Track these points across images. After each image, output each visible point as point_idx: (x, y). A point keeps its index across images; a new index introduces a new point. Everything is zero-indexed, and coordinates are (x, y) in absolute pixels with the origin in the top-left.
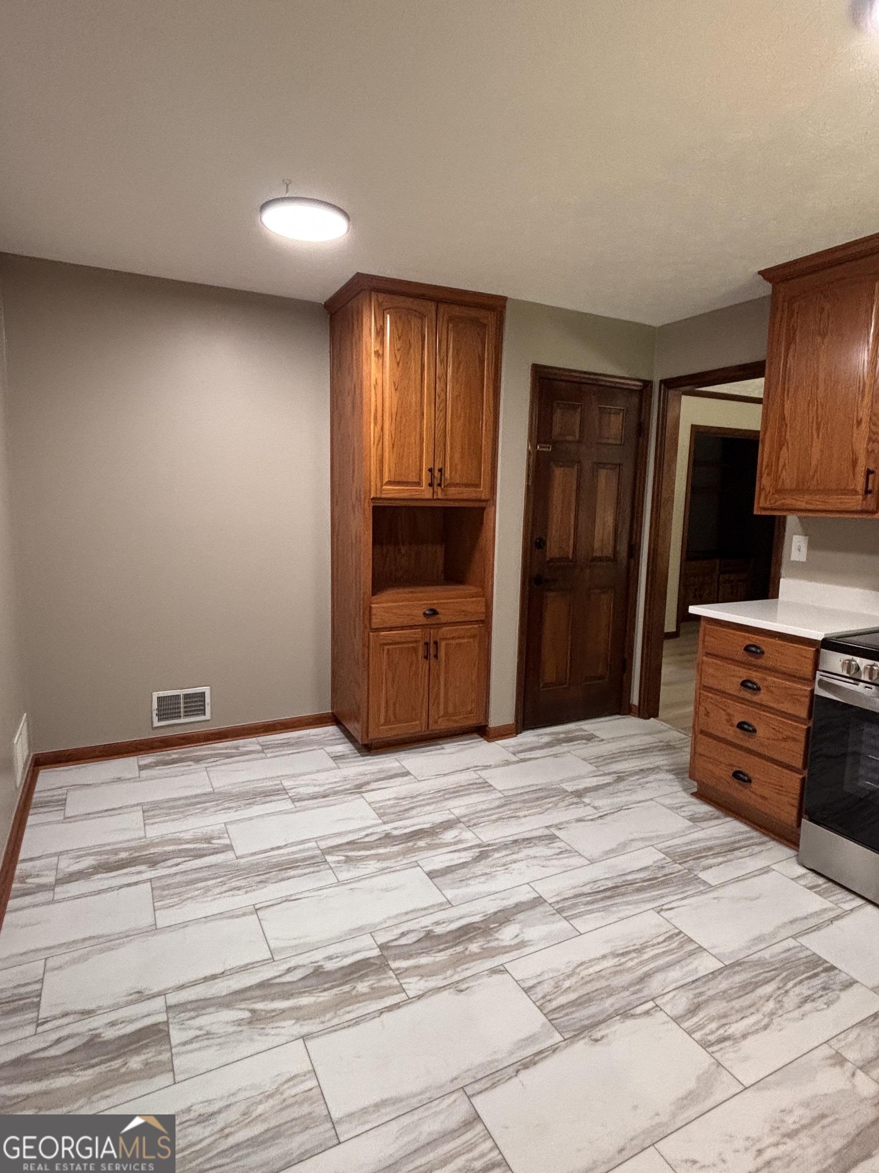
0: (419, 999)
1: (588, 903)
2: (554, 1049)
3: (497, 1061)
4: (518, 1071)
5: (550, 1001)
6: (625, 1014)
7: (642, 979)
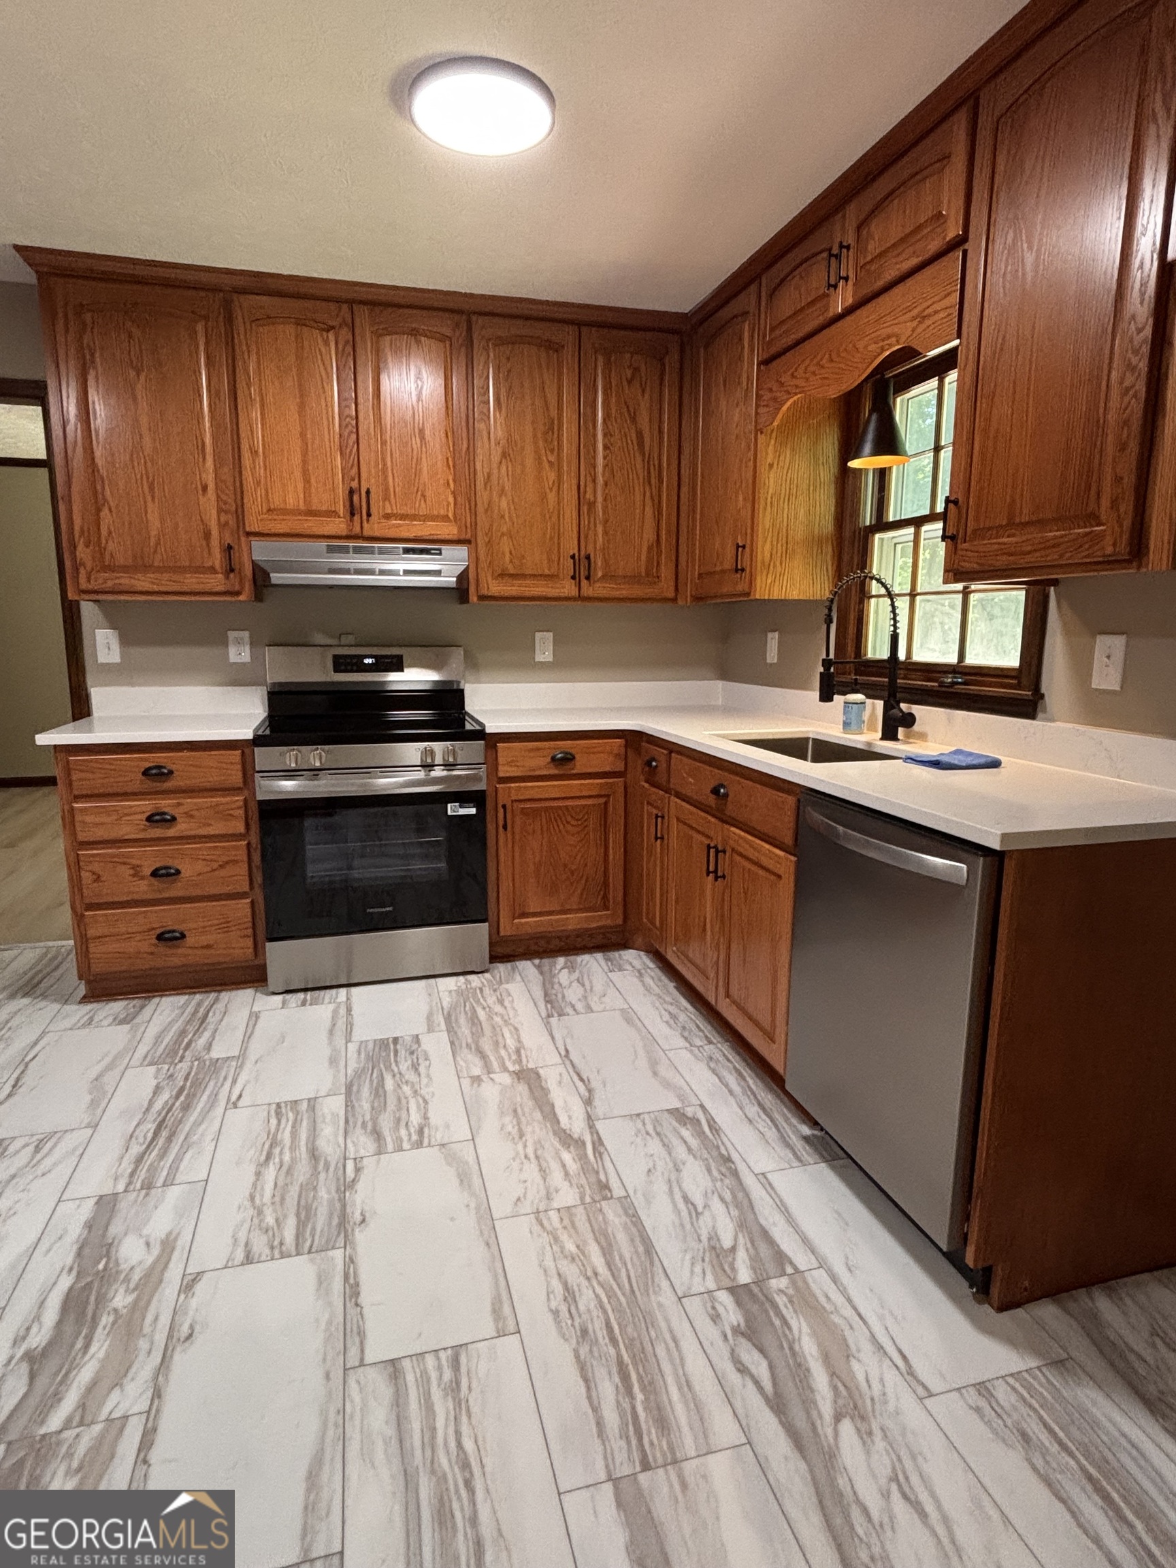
0: (159, 1397)
1: (163, 1155)
2: (351, 1261)
3: (330, 1323)
4: (357, 1305)
5: (281, 1244)
6: (346, 1187)
7: (314, 1154)
